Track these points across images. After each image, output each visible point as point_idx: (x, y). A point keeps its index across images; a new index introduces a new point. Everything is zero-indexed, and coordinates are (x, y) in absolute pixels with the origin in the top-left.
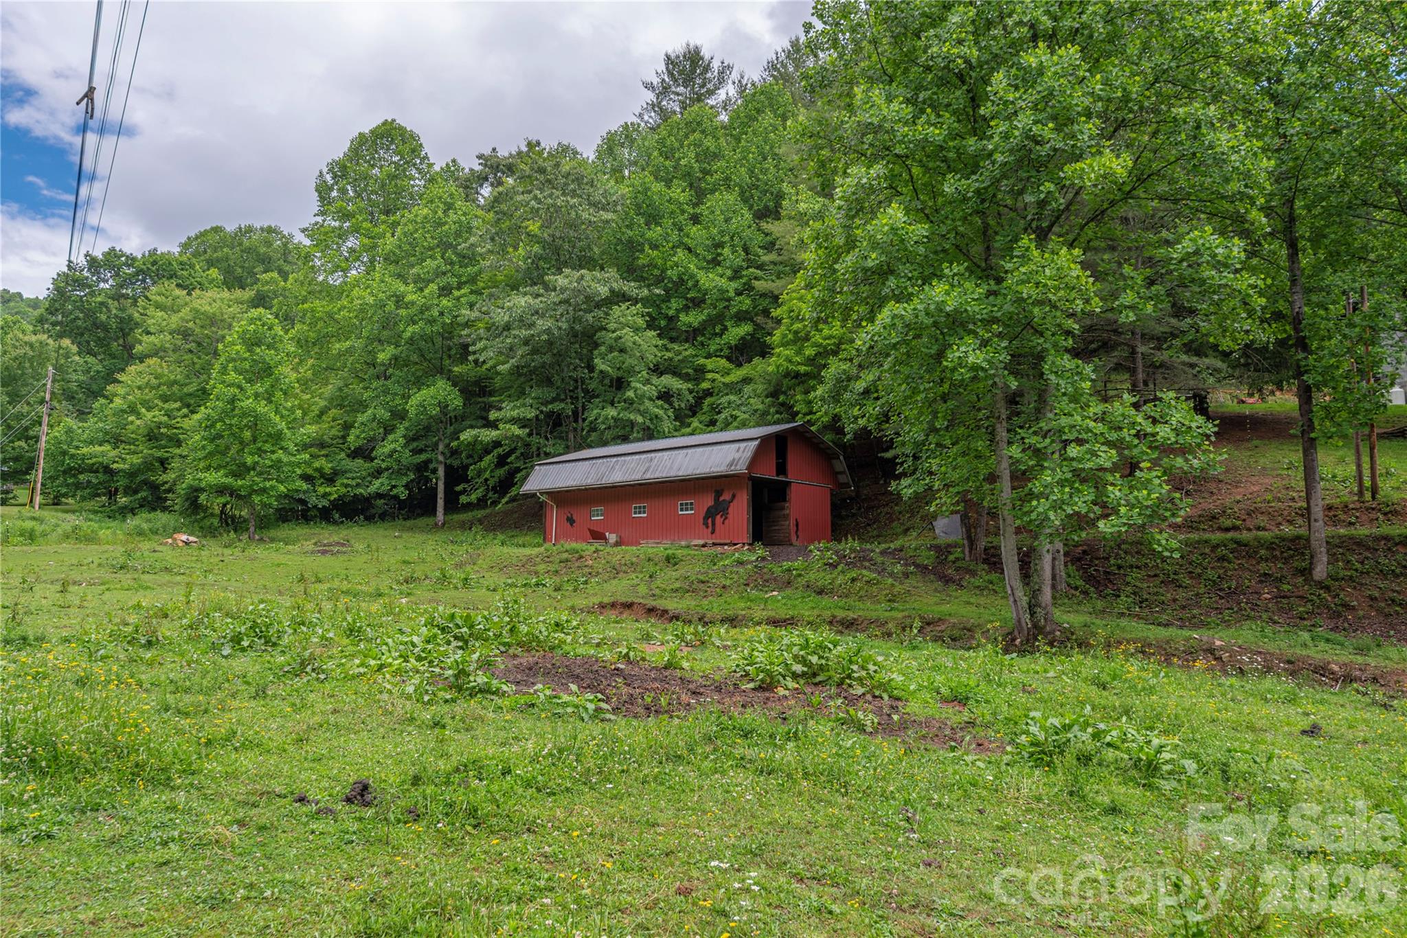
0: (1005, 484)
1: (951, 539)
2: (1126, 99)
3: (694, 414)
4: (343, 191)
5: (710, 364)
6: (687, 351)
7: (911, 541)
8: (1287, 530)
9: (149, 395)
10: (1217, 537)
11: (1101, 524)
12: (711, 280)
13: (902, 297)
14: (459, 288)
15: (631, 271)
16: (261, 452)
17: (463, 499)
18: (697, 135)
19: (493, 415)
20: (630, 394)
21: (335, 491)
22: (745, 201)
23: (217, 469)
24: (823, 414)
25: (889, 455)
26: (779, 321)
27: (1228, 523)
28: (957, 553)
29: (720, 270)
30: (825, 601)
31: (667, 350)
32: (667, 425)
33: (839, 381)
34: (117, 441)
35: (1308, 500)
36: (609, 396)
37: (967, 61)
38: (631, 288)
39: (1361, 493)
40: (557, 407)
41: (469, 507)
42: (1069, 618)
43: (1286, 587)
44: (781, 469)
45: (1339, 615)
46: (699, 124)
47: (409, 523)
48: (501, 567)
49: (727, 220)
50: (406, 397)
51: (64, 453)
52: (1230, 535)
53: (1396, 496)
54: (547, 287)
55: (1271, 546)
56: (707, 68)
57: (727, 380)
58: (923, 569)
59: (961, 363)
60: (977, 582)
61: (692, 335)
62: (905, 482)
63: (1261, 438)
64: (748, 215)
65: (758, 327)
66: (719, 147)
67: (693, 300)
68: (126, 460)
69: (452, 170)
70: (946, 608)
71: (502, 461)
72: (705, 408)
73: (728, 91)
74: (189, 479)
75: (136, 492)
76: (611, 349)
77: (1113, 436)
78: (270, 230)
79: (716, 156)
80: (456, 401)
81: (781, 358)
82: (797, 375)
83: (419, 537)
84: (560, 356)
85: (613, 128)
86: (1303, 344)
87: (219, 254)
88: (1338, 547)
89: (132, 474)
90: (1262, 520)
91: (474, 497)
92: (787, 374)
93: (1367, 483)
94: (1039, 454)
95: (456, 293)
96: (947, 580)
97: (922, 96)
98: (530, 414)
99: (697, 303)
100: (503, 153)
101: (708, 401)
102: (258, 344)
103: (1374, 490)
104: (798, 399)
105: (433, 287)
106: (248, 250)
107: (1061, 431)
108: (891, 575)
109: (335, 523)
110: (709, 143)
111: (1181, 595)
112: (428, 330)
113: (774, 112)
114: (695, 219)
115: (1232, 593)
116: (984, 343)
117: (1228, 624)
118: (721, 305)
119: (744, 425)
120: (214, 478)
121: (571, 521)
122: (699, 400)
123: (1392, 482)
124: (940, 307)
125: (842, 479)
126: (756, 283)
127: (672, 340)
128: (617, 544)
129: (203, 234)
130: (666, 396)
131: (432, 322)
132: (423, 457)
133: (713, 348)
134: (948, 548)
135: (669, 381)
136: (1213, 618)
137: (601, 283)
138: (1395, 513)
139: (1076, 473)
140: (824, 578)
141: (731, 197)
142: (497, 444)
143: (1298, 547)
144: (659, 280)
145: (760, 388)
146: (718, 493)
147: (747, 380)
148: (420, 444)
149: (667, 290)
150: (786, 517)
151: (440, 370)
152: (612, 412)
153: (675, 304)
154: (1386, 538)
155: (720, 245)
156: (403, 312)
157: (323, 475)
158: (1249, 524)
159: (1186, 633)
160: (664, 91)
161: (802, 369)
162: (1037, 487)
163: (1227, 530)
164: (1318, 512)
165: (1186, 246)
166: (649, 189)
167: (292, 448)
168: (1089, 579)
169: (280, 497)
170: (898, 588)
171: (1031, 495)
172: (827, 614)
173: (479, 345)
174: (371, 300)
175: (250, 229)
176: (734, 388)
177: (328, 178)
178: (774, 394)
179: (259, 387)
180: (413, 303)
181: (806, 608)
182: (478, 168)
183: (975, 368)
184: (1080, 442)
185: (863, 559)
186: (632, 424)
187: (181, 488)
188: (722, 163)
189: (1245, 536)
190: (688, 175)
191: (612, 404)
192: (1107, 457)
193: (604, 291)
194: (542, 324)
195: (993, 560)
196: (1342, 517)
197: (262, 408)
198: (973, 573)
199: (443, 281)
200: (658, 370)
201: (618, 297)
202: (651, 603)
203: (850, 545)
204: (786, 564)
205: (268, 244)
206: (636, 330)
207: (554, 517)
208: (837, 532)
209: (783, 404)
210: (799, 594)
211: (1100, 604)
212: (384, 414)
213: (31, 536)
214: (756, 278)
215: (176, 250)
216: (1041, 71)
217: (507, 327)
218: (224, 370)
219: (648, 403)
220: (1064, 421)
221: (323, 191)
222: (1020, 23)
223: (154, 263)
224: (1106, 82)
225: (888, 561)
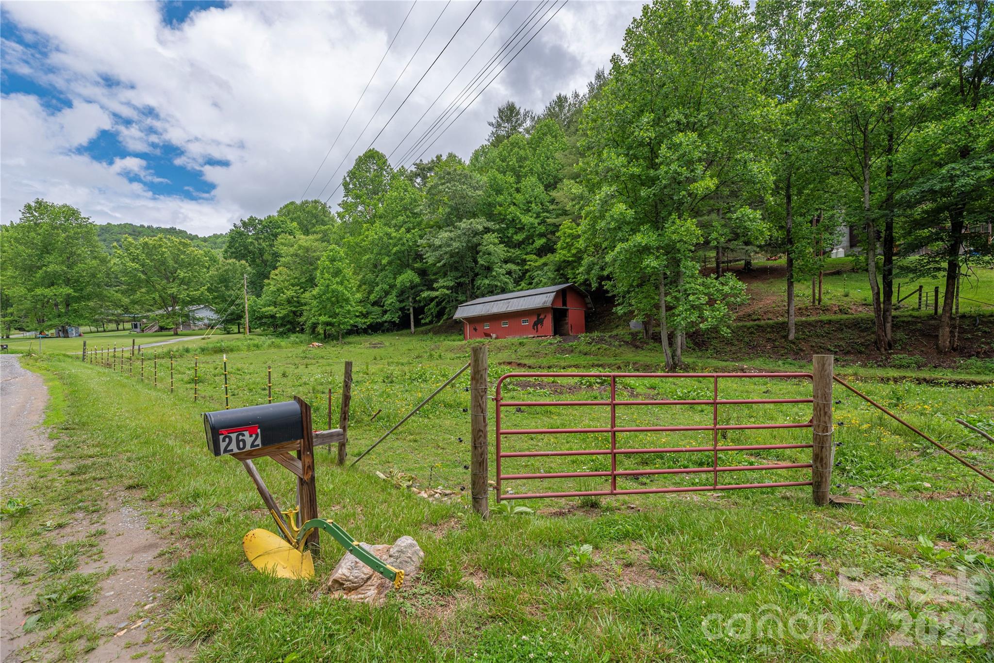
0: (663, 309)
1: (636, 330)
2: (717, 152)
3: (522, 280)
4: (355, 185)
5: (528, 257)
6: (517, 252)
7: (620, 331)
8: (781, 319)
9: (287, 284)
10: (751, 323)
11: (701, 325)
12: (527, 219)
13: (624, 240)
14: (414, 229)
15: (490, 217)
16: (342, 307)
17: (423, 321)
18: (516, 149)
19: (435, 285)
20: (494, 273)
21: (368, 321)
22: (540, 180)
23: (325, 315)
24: (581, 278)
25: (610, 295)
26: (559, 238)
27: (756, 317)
28: (640, 336)
29: (530, 214)
30: (588, 358)
31: (508, 252)
32: (511, 286)
33: (589, 265)
34: (275, 304)
35: (789, 305)
36: (485, 274)
37: (650, 139)
38: (490, 225)
39: (814, 302)
40: (462, 280)
41: (426, 324)
42: (687, 360)
43: (777, 343)
44: (564, 304)
45: (798, 353)
46: (517, 144)
47: (399, 332)
48: (451, 350)
49: (533, 190)
50: (395, 278)
51: (254, 311)
52: (756, 322)
53: (829, 302)
54: (455, 227)
55: (772, 327)
56: (518, 113)
57: (537, 264)
58: (627, 343)
59: (648, 266)
60: (649, 347)
61: (519, 245)
62: (619, 308)
63: (774, 278)
64: (542, 188)
65: (549, 239)
66: (526, 154)
67: (519, 228)
68: (280, 312)
69: (402, 171)
70: (638, 358)
71: (438, 304)
72: (527, 277)
73: (528, 123)
74: (313, 320)
75: (285, 326)
76: (484, 254)
77: (707, 291)
78: (316, 202)
79: (526, 159)
80: (417, 280)
81: (561, 255)
82: (568, 261)
83: (407, 339)
84: (462, 258)
85: (477, 149)
86: (790, 242)
87: (295, 215)
88: (800, 326)
89: (283, 318)
90: (770, 316)
91: (427, 320)
92: (564, 261)
93: (817, 297)
94: (677, 299)
95: (413, 231)
96: (637, 347)
97: (631, 152)
98: (451, 284)
99: (522, 229)
100: (425, 162)
101: (528, 274)
102: (334, 260)
103: (820, 300)
104: (569, 272)
105: (403, 229)
106: (308, 212)
107: (686, 290)
108: (614, 346)
109: (370, 334)
110: (522, 153)
111: (733, 348)
112: (403, 248)
113: (551, 134)
114: (518, 190)
115: (754, 347)
116: (657, 257)
117: (751, 359)
118: (532, 230)
119: (545, 285)
120: (323, 319)
121: (475, 329)
122: (524, 274)
123: (829, 296)
124: (640, 244)
125: (589, 306)
126: (548, 220)
127: (510, 247)
128: (497, 338)
129: (286, 206)
130: (509, 273)
131: (403, 244)
132: (404, 304)
133: (529, 250)
134: (637, 333)
135: (511, 266)
136: (746, 357)
137: (479, 223)
138: (828, 310)
139: (692, 306)
140: (586, 349)
141: (534, 179)
142: (437, 297)
143: (784, 326)
144: (503, 221)
145: (552, 268)
146: (539, 315)
147: (545, 264)
148: (401, 298)
149: (507, 224)
150: (567, 324)
151: (408, 266)
152: (487, 282)
153: (511, 231)
154: (821, 321)
155: (531, 202)
156: (391, 241)
157: (363, 314)
158: (765, 317)
159: (733, 363)
160: (499, 126)
161: (570, 259)
162: (676, 312)
163: (755, 320)
164: (792, 312)
165: (738, 214)
166: (495, 178)
167: (354, 304)
168: (696, 344)
169: (351, 325)
170: (618, 351)
171: (674, 315)
172: (591, 363)
173: (428, 255)
174: (376, 237)
175: (307, 202)
176: (540, 268)
177: (348, 179)
178: (558, 270)
179: (338, 279)
180: (395, 237)
181: (582, 361)
182: (414, 170)
183: (654, 268)
184: (694, 294)
185: (601, 340)
186: (496, 286)
187: (309, 323)
188: (528, 162)
189: (762, 323)
190: (513, 170)
191: (486, 277)
192: (704, 299)
193: (480, 228)
194: (456, 245)
195: (657, 338)
196: (805, 312)
197: (340, 288)
198: (647, 344)
199: (406, 226)
200: (506, 262)
201: (487, 230)
202: (519, 362)
203: (596, 334)
204: (570, 344)
205: (316, 208)
206: (494, 244)
207: (468, 329)
208: (589, 328)
209: (562, 274)
210: (577, 355)
211: (700, 354)
212: (386, 287)
213: (257, 346)
214: (548, 218)
215: (276, 214)
216: (681, 144)
217: (440, 246)
218: (322, 273)
219: (502, 277)
220: (688, 286)
221: (346, 185)
222: (672, 122)
223: (271, 222)
224: (708, 145)
225: (612, 340)
